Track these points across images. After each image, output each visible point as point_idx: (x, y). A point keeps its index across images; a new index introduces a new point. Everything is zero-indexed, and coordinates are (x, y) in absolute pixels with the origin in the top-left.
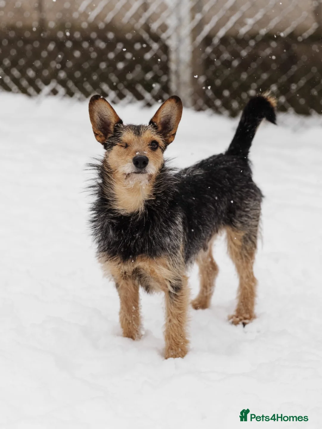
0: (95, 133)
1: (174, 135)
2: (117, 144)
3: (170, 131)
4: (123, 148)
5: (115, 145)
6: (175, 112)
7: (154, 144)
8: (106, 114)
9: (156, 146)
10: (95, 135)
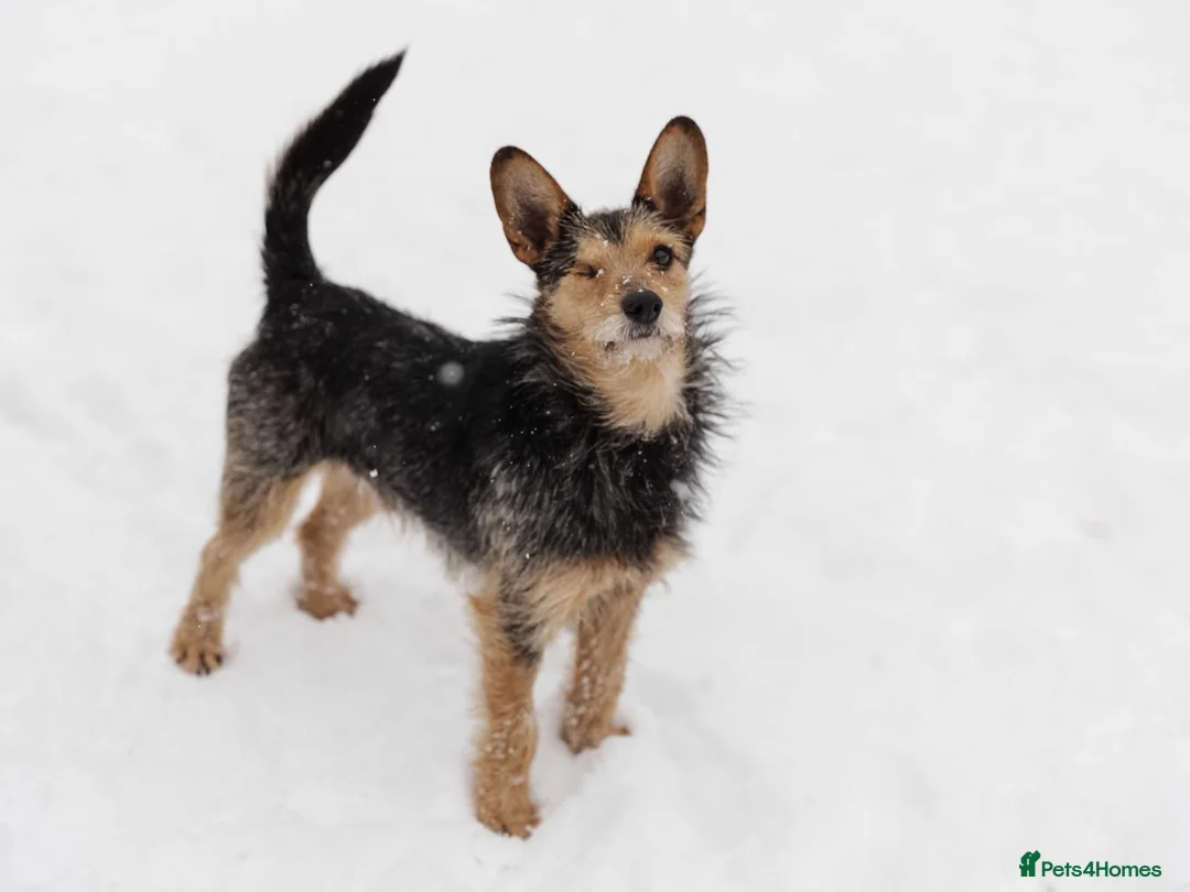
0: (510, 241)
1: (702, 213)
2: (569, 272)
3: (691, 204)
4: (584, 278)
5: (564, 275)
6: (690, 155)
7: (661, 254)
8: (535, 190)
9: (668, 258)
10: (512, 248)
